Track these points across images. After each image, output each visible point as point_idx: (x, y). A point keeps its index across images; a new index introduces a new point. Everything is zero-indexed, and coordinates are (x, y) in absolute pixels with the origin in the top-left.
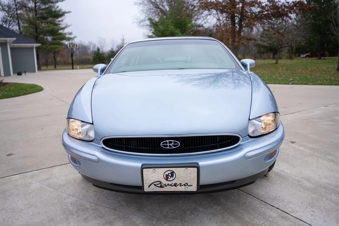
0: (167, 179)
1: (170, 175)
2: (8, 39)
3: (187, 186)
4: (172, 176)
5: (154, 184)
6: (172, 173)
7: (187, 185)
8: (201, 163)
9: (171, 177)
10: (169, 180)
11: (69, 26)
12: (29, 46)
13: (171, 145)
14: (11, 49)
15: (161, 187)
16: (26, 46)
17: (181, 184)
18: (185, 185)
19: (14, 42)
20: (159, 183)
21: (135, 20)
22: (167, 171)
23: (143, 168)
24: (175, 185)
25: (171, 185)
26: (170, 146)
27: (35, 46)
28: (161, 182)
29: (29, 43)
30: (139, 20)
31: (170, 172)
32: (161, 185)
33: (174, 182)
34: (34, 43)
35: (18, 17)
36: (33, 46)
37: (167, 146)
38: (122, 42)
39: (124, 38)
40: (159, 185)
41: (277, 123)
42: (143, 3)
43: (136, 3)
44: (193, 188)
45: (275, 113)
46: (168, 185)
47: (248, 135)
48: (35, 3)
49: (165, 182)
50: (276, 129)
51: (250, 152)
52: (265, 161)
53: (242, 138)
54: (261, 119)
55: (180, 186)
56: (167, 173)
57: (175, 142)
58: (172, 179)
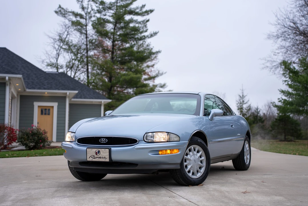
0: (96, 154)
2: (68, 92)
4: (99, 153)
5: (92, 156)
6: (99, 152)
8: (112, 149)
11: (162, 74)
12: (95, 102)
14: (70, 105)
15: (94, 158)
16: (92, 102)
18: (104, 158)
19: (76, 96)
21: (268, 64)
22: (97, 150)
23: (87, 149)
26: (103, 142)
27: (104, 102)
28: (94, 156)
29: (96, 98)
30: (275, 64)
31: (98, 151)
33: (100, 156)
34: (103, 99)
35: (87, 61)
36: (101, 102)
37: (101, 141)
38: (240, 100)
39: (245, 95)
40: (93, 158)
41: (169, 139)
42: (282, 36)
43: (269, 37)
44: (107, 160)
45: (169, 133)
46: (97, 157)
47: (144, 140)
48: (113, 42)
49: (96, 156)
50: (167, 142)
51: (137, 146)
52: (150, 154)
53: (139, 141)
54: (154, 133)
55: (102, 158)
56: (96, 151)
57: (105, 140)
58: (99, 154)
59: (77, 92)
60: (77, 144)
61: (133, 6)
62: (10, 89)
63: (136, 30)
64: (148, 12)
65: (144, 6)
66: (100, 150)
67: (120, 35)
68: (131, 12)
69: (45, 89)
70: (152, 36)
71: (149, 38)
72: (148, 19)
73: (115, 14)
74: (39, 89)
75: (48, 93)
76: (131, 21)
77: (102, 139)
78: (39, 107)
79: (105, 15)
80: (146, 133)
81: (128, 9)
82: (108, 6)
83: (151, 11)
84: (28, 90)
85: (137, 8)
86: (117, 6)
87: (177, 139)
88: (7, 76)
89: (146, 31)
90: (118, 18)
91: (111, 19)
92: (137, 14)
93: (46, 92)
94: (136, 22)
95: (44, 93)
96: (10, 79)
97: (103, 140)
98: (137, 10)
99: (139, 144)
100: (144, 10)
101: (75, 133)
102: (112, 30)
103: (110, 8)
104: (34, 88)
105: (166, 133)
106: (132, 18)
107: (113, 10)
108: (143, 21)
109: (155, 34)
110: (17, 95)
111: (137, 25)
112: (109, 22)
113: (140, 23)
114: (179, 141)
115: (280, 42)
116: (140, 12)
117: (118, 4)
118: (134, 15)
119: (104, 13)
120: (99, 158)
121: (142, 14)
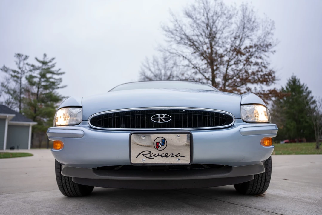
0: (157, 147)
1: (161, 142)
2: (8, 115)
3: (179, 157)
4: (163, 144)
5: (143, 153)
6: (163, 141)
7: (180, 155)
9: (161, 145)
10: (159, 148)
13: (161, 118)
15: (151, 158)
17: (172, 154)
18: (177, 156)
20: (149, 152)
22: (158, 138)
23: (131, 134)
24: (166, 156)
25: (161, 156)
26: (161, 120)
28: (150, 152)
29: (26, 121)
31: (160, 139)
32: (150, 156)
35: (20, 100)
36: (30, 124)
40: (148, 156)
44: (186, 161)
46: (158, 155)
48: (38, 88)
49: (155, 152)
53: (235, 119)
55: (172, 157)
56: (157, 141)
57: (166, 116)
58: (163, 147)
61: (53, 69)
63: (53, 83)
64: (61, 74)
65: (59, 70)
66: (166, 136)
67: (44, 86)
68: (51, 73)
70: (63, 87)
71: (61, 88)
73: (41, 73)
76: (50, 78)
77: (159, 115)
79: (34, 73)
83: (64, 73)
85: (56, 71)
86: (42, 69)
89: (60, 84)
90: (43, 76)
91: (39, 76)
97: (161, 116)
100: (59, 72)
101: (81, 107)
102: (38, 82)
103: (37, 69)
106: (52, 76)
107: (39, 70)
109: (65, 86)
111: (56, 81)
112: (35, 77)
113: (57, 79)
118: (53, 74)
119: (33, 71)
120: (162, 157)
121: (58, 74)
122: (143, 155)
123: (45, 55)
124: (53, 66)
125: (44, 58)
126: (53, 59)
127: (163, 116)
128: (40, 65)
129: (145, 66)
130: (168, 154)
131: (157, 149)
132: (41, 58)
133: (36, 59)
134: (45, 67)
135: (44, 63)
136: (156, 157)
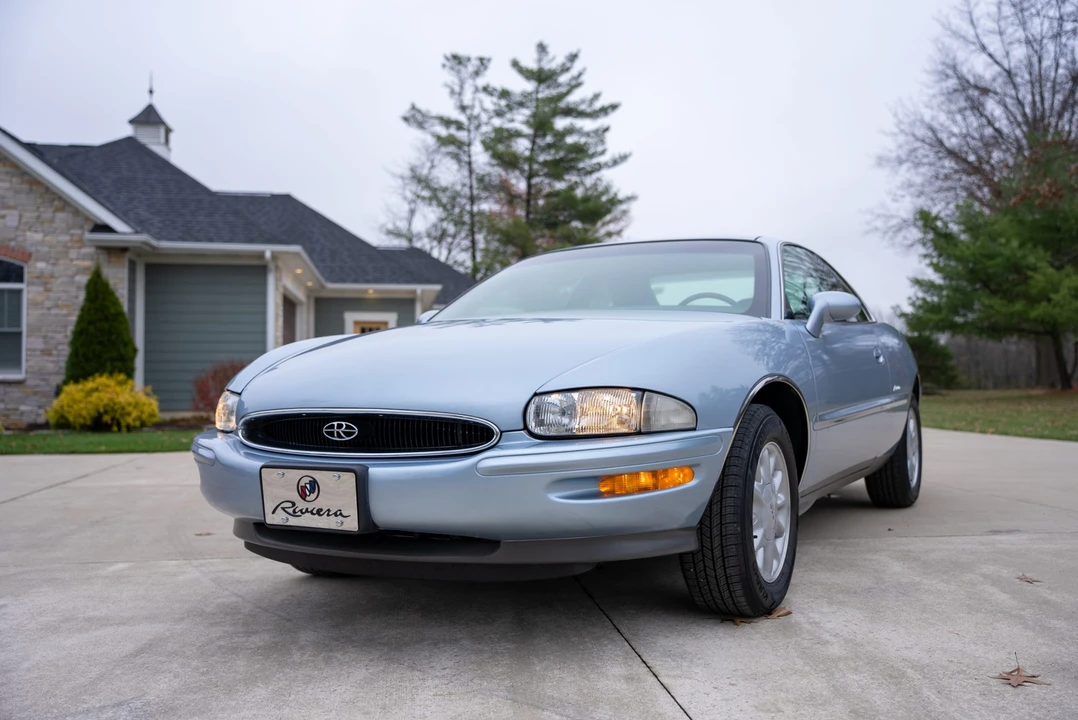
0: (303, 496)
1: (308, 486)
2: (419, 288)
3: (340, 517)
4: (312, 491)
5: (282, 505)
7: (341, 514)
9: (310, 492)
10: (308, 498)
15: (294, 513)
17: (329, 510)
18: (335, 514)
20: (290, 505)
21: (879, 223)
22: (304, 477)
23: (263, 467)
24: (319, 512)
25: (312, 512)
26: (339, 436)
28: (294, 504)
30: (894, 222)
31: (307, 480)
32: (294, 511)
33: (317, 505)
35: (472, 222)
37: (332, 434)
40: (291, 511)
41: (647, 418)
42: (911, 158)
43: (881, 161)
44: (351, 524)
45: (644, 391)
46: (307, 511)
47: (526, 428)
48: (529, 178)
49: (301, 504)
50: (639, 433)
51: (491, 459)
52: (554, 497)
53: (502, 432)
54: (575, 395)
55: (328, 515)
56: (302, 484)
57: (348, 427)
58: (313, 496)
59: (438, 287)
60: (242, 443)
61: (573, 98)
62: (278, 280)
63: (580, 151)
64: (604, 111)
65: (596, 96)
66: (317, 475)
67: (545, 164)
68: (569, 112)
69: (367, 281)
70: (615, 163)
71: (609, 167)
72: (605, 126)
73: (534, 115)
74: (356, 281)
75: (376, 291)
76: (570, 131)
77: (335, 423)
78: (356, 323)
79: (512, 121)
80: (536, 394)
81: (562, 104)
82: (518, 99)
83: (614, 107)
84: (330, 286)
85: (583, 102)
86: (537, 99)
87: (683, 418)
88: (268, 250)
89: (603, 153)
90: (541, 125)
91: (527, 130)
92: (581, 114)
93: (372, 289)
94: (579, 132)
95: (366, 291)
96: (275, 256)
97: (340, 426)
98: (583, 107)
99: (501, 448)
100: (598, 105)
102: (527, 153)
103: (521, 104)
104: (343, 281)
105: (634, 395)
106: (572, 124)
107: (528, 107)
108: (596, 132)
109: (624, 158)
110: (308, 297)
111: (583, 140)
112: (518, 134)
113: (588, 134)
114: (694, 429)
115: (905, 173)
116: (589, 110)
117: (540, 96)
118: (575, 117)
119: (509, 116)
120: (313, 514)
121: (594, 115)
122: (283, 509)
123: (542, 48)
124: (574, 83)
125: (540, 60)
126: (573, 57)
127: (342, 425)
128: (530, 86)
129: (956, 34)
130: (322, 510)
131: (304, 499)
132: (530, 62)
133: (515, 64)
134: (545, 93)
135: (542, 77)
136: (303, 513)
